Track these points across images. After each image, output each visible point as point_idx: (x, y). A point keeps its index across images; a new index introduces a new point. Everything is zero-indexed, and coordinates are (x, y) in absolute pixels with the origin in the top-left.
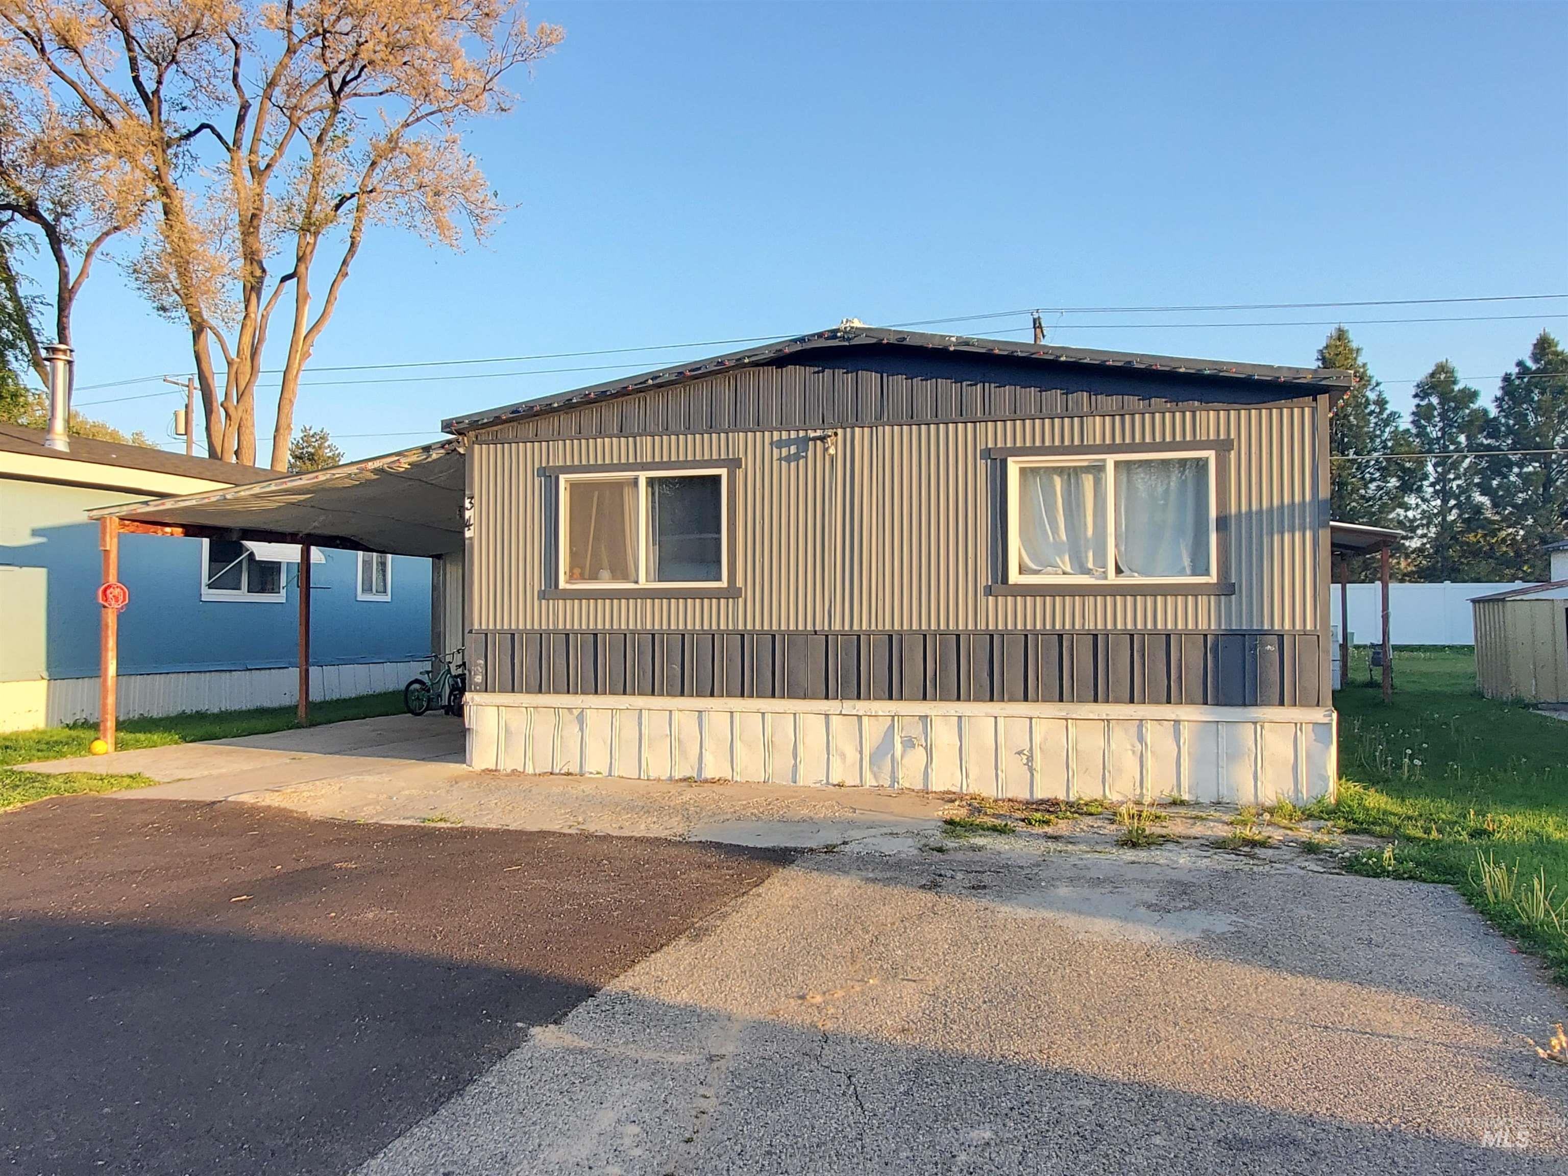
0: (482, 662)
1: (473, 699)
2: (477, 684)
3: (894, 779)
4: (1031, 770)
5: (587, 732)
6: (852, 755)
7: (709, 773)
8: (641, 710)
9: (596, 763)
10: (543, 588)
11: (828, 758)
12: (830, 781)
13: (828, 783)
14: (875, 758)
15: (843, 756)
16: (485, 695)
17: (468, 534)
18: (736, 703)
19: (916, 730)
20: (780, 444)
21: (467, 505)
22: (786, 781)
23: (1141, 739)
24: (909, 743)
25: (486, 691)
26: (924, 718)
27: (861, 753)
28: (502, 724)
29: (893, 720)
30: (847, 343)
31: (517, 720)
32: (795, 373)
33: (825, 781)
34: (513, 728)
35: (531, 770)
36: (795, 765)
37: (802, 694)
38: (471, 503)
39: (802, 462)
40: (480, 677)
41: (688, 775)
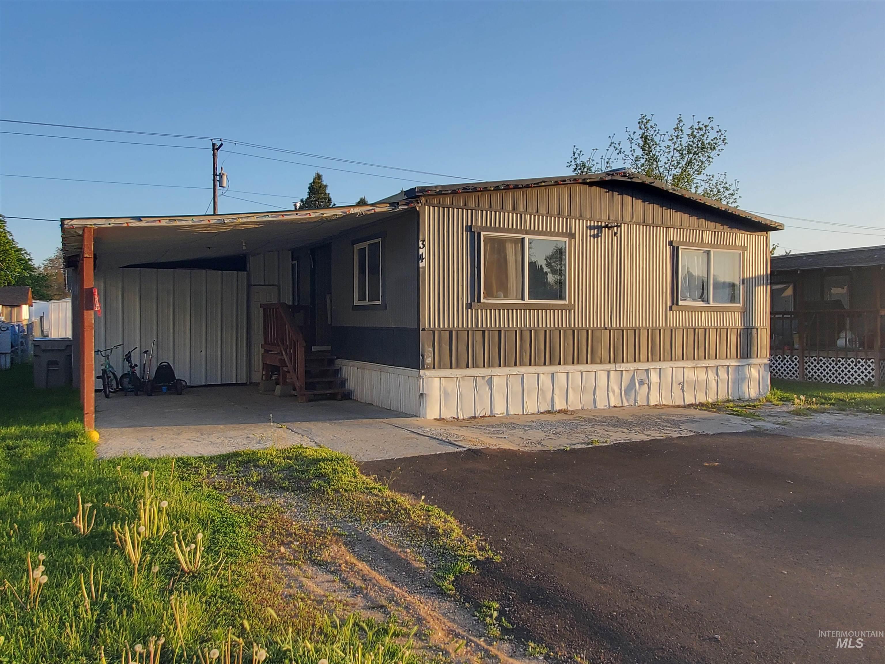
0: (431, 349)
1: (425, 374)
2: (428, 364)
3: (635, 401)
4: (683, 391)
5: (494, 390)
6: (617, 390)
7: (557, 407)
8: (523, 375)
9: (499, 409)
10: (469, 302)
11: (608, 394)
12: (611, 405)
13: (610, 406)
14: (627, 392)
15: (614, 392)
16: (433, 371)
17: (421, 265)
18: (570, 368)
19: (644, 376)
20: (591, 228)
21: (421, 245)
22: (591, 407)
23: (717, 374)
24: (641, 383)
25: (434, 368)
26: (647, 370)
27: (621, 390)
28: (442, 389)
29: (634, 372)
30: (629, 180)
31: (451, 386)
32: (596, 190)
33: (608, 406)
34: (449, 391)
35: (461, 417)
36: (594, 399)
37: (599, 361)
38: (423, 244)
39: (599, 238)
40: (430, 359)
41: (547, 410)
